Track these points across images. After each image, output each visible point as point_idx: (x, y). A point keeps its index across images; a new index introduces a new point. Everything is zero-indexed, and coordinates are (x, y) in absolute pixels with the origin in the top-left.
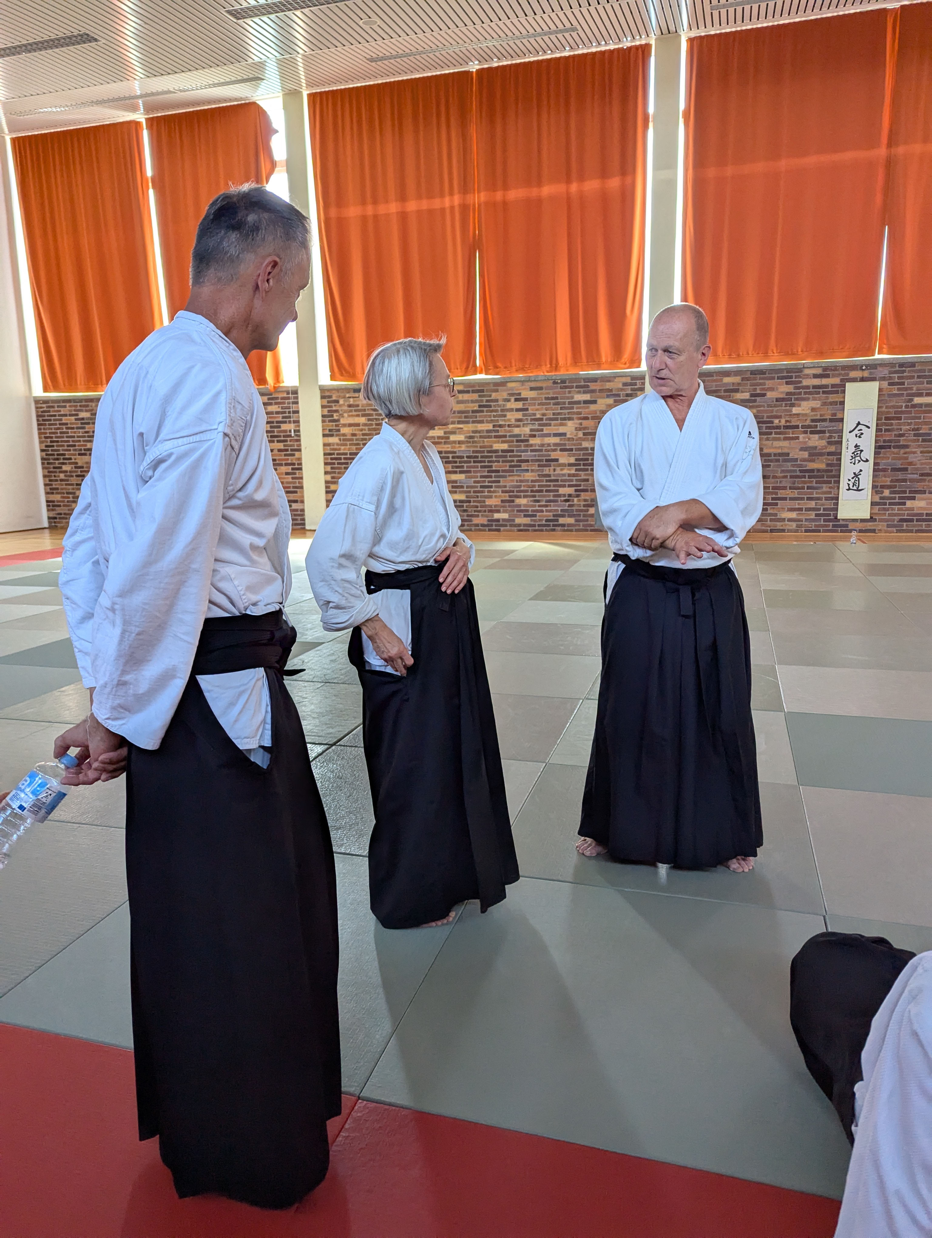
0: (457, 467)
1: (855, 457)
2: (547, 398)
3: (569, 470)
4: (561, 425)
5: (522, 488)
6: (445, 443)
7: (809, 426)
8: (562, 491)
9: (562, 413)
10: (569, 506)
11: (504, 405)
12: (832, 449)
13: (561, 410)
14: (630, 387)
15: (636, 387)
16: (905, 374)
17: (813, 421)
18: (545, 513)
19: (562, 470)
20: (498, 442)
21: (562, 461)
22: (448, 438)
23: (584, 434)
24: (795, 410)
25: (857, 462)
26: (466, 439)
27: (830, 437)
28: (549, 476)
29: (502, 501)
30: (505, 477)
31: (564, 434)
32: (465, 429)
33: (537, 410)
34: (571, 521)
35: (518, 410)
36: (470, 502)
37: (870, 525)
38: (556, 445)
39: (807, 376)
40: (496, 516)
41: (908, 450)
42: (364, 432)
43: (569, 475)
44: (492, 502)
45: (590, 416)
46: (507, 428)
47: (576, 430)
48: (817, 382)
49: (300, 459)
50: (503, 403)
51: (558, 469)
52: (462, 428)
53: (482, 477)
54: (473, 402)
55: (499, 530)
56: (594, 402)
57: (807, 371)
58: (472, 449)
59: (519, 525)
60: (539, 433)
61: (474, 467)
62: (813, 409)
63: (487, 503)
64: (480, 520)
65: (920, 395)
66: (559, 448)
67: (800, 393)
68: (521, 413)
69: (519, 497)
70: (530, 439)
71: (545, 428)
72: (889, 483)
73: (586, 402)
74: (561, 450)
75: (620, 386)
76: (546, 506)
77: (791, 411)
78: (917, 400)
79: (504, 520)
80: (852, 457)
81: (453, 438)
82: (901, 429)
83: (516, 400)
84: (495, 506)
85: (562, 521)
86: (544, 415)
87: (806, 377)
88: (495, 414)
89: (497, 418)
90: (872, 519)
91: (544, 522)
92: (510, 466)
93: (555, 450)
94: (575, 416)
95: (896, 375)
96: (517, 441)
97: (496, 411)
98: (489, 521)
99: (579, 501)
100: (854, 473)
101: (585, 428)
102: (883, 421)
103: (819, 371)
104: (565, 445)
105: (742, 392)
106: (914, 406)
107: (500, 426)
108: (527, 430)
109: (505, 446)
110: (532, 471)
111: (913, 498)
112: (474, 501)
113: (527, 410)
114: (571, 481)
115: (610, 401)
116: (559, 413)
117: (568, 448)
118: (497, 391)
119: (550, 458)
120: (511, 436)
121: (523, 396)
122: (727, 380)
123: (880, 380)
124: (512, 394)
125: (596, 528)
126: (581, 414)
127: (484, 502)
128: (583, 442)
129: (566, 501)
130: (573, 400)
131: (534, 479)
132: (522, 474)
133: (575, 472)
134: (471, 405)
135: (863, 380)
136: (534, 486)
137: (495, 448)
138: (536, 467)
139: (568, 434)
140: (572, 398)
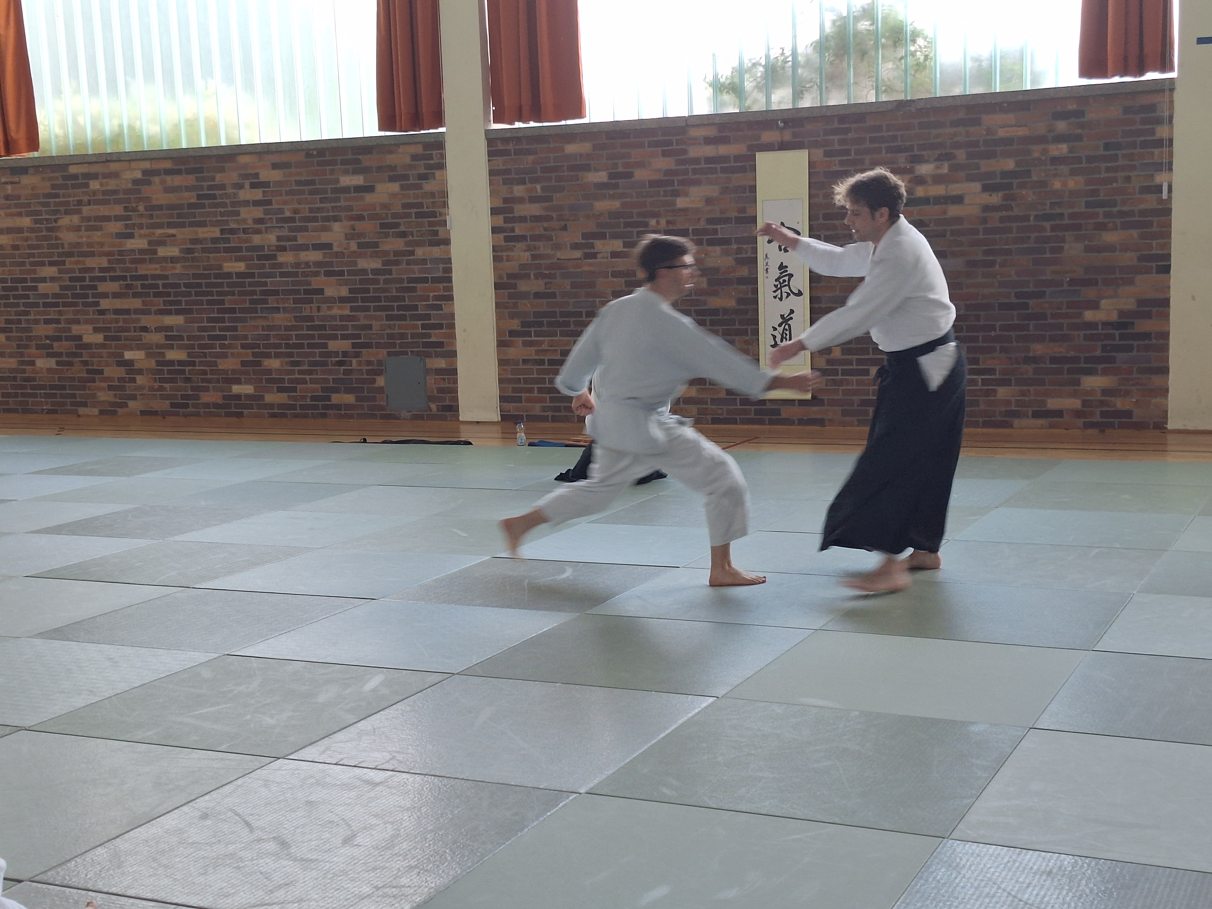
0: (172, 303)
1: (781, 287)
2: (299, 183)
3: (340, 308)
4: (325, 229)
5: (272, 341)
6: (151, 261)
7: (704, 232)
8: (334, 345)
9: (323, 208)
10: (346, 372)
11: (235, 194)
12: (744, 272)
13: (321, 202)
14: (422, 162)
15: (431, 162)
16: (850, 136)
17: (710, 221)
18: (309, 385)
19: (330, 308)
20: (230, 260)
21: (329, 292)
22: (155, 252)
23: (360, 245)
24: (681, 202)
25: (785, 295)
26: (182, 255)
27: (739, 251)
28: (310, 319)
29: (244, 363)
30: (244, 320)
31: (329, 246)
32: (180, 237)
33: (285, 203)
34: (349, 398)
35: (257, 203)
36: (193, 364)
37: (814, 411)
38: (318, 264)
39: (695, 141)
40: (236, 389)
42: (29, 242)
43: (342, 318)
44: (228, 364)
45: (365, 213)
46: (242, 235)
47: (347, 239)
48: (709, 151)
50: (234, 191)
51: (324, 306)
52: (174, 236)
53: (210, 320)
54: (188, 189)
55: (239, 415)
56: (370, 189)
57: (694, 133)
58: (191, 272)
59: (271, 406)
60: (291, 243)
61: (197, 303)
62: (709, 201)
63: (220, 367)
64: (209, 397)
66: (322, 270)
67: (686, 172)
68: (261, 208)
69: (268, 356)
70: (279, 254)
71: (299, 235)
73: (358, 189)
74: (328, 274)
75: (408, 160)
76: (310, 372)
77: (674, 204)
79: (248, 396)
80: (776, 286)
81: (162, 252)
83: (253, 186)
84: (234, 371)
85: (336, 398)
86: (296, 211)
87: (692, 142)
88: (222, 210)
89: (226, 218)
90: (815, 400)
91: (308, 402)
92: (252, 302)
93: (316, 274)
94: (343, 214)
95: (836, 138)
96: (259, 258)
97: (224, 205)
98: (224, 397)
99: (359, 363)
100: (782, 316)
101: (360, 235)
102: (821, 221)
103: (712, 132)
104: (330, 264)
105: (596, 170)
107: (232, 231)
108: (271, 238)
109: (241, 267)
110: (285, 310)
112: (201, 363)
113: (269, 202)
114: (345, 328)
115: (395, 187)
116: (318, 208)
117: (336, 269)
118: (222, 170)
119: (310, 288)
120: (249, 249)
121: (263, 178)
122: (571, 149)
123: (810, 146)
124: (245, 176)
125: (389, 412)
126: (352, 211)
127: (215, 364)
128: (359, 260)
129: (340, 363)
130: (338, 186)
131: (289, 324)
132: (270, 315)
133: (351, 312)
134: (186, 194)
135: (783, 146)
136: (289, 337)
137: (226, 270)
138: (290, 303)
139: (335, 245)
140: (337, 181)
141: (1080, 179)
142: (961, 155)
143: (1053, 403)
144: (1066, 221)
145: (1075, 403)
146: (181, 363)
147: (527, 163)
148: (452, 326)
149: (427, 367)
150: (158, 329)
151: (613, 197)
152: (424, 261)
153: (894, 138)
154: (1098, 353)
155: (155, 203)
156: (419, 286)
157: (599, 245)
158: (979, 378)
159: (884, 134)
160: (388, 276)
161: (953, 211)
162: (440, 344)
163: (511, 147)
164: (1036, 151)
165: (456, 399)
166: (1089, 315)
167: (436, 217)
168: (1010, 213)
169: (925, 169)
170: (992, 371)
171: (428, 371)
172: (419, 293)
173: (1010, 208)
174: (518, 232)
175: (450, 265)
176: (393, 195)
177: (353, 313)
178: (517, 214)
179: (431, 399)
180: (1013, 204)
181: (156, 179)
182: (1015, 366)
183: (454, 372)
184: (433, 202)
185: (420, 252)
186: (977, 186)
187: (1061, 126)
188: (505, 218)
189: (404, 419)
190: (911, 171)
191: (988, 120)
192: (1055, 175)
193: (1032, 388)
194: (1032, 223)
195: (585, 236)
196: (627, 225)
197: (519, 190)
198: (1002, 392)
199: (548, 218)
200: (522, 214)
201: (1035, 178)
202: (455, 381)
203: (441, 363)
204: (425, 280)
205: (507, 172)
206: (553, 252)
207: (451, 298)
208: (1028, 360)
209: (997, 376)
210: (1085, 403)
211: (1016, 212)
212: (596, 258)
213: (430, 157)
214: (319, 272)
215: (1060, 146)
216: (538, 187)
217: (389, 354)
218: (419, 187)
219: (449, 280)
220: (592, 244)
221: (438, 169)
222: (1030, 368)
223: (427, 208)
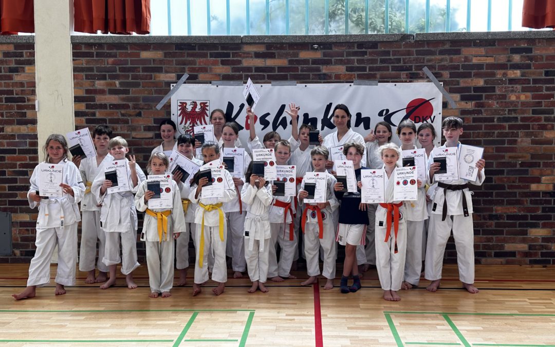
14: (13, 59)
15: (22, 59)
16: (366, 57)
39: (248, 55)
48: (259, 62)
57: (247, 49)
87: (245, 55)
95: (355, 58)
103: (262, 49)
105: (167, 72)
122: (145, 55)
135: (316, 62)
141: (529, 94)
143: (508, 247)
144: (519, 123)
145: (524, 247)
147: (108, 64)
149: (13, 221)
152: (13, 137)
153: (399, 61)
154: (540, 213)
156: (7, 156)
159: (391, 57)
162: (24, 203)
163: (93, 50)
164: (499, 74)
166: (534, 187)
167: (25, 102)
168: (480, 116)
171: (13, 224)
172: (6, 162)
173: (480, 112)
174: (98, 116)
175: (36, 140)
178: (98, 102)
179: (16, 246)
180: (483, 110)
182: (483, 221)
184: (22, 90)
185: (9, 129)
186: (457, 97)
187: (517, 58)
188: (86, 104)
191: (466, 51)
192: (512, 91)
193: (494, 237)
194: (496, 123)
195: (156, 121)
197: (99, 84)
199: (126, 107)
200: (103, 102)
201: (498, 92)
203: (26, 218)
204: (14, 151)
205: (91, 69)
206: (129, 132)
208: (491, 217)
210: (530, 247)
211: (484, 115)
213: (21, 55)
215: (515, 71)
216: (117, 82)
218: (10, 78)
221: (27, 64)
222: (493, 222)
223: (17, 94)
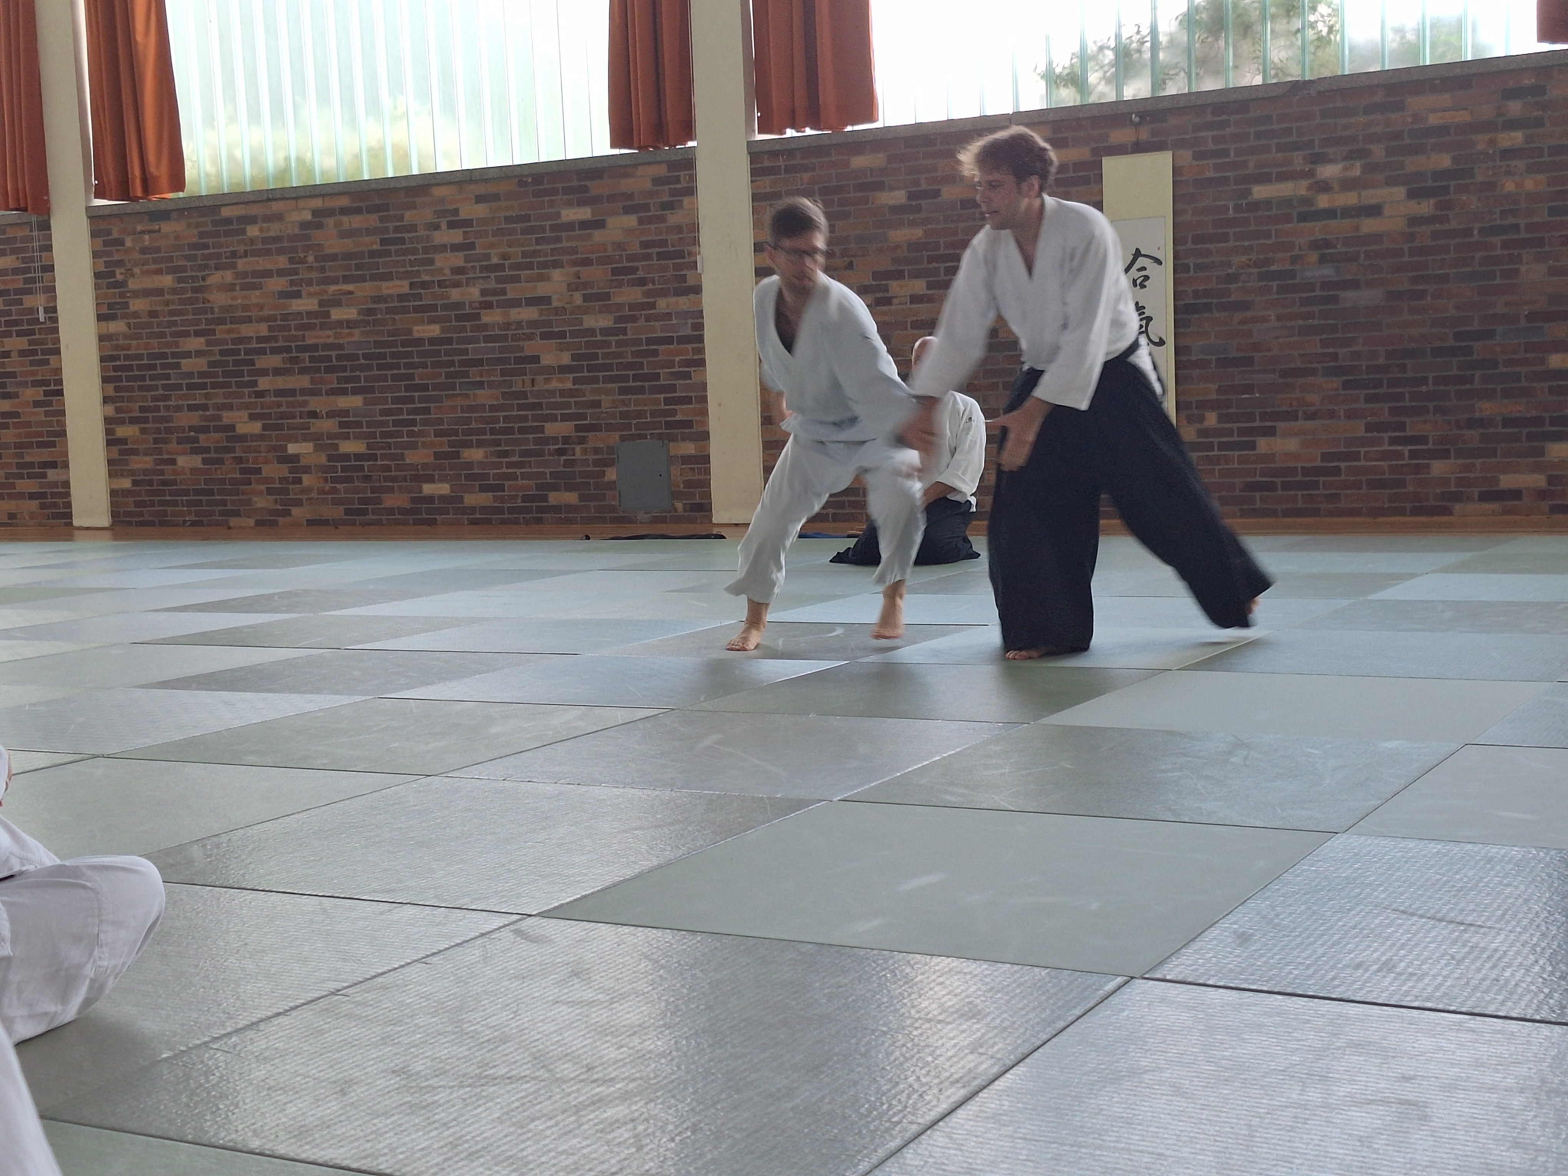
0: (347, 380)
2: (508, 219)
3: (561, 380)
4: (541, 278)
5: (473, 425)
6: (323, 326)
8: (552, 429)
9: (539, 251)
10: (567, 464)
11: (428, 237)
13: (537, 244)
14: (666, 187)
15: (678, 186)
16: (1228, 130)
18: (520, 482)
19: (547, 381)
20: (422, 322)
22: (327, 315)
23: (586, 298)
26: (362, 317)
28: (523, 395)
29: (438, 456)
30: (438, 399)
31: (545, 300)
32: (359, 294)
33: (492, 246)
34: (571, 498)
35: (456, 248)
36: (374, 458)
38: (532, 324)
40: (428, 489)
41: (1249, 314)
42: (172, 307)
43: (563, 393)
44: (417, 457)
45: (593, 256)
46: (436, 289)
47: (569, 290)
49: (58, 371)
50: (427, 232)
51: (540, 378)
52: (351, 293)
53: (396, 400)
54: (369, 232)
55: (432, 523)
56: (599, 224)
58: (372, 339)
59: (472, 509)
60: (498, 298)
61: (379, 378)
63: (408, 461)
64: (394, 500)
65: (1265, 179)
68: (461, 254)
69: (468, 445)
70: (483, 312)
71: (508, 286)
72: (1214, 397)
73: (585, 225)
74: (545, 336)
75: (648, 185)
76: (521, 465)
78: (1260, 192)
79: (442, 498)
81: (336, 314)
82: (1229, 264)
83: (451, 225)
84: (425, 466)
85: (554, 498)
86: (505, 256)
88: (412, 258)
89: (417, 268)
91: (519, 503)
92: (448, 375)
93: (530, 337)
94: (565, 258)
95: (1209, 134)
96: (458, 318)
97: (414, 251)
98: (414, 500)
99: (585, 451)
101: (586, 285)
102: (1190, 245)
104: (549, 323)
105: (892, 189)
106: (1255, 206)
107: (424, 285)
108: (474, 293)
109: (435, 330)
110: (491, 385)
111: (1270, 432)
112: (384, 457)
113: (472, 246)
114: (567, 405)
115: (631, 221)
116: (534, 251)
117: (556, 330)
118: (413, 206)
119: (522, 354)
120: (445, 307)
121: (463, 215)
122: (859, 162)
123: (1176, 146)
124: (442, 213)
125: (622, 514)
126: (577, 253)
127: (402, 457)
128: (585, 317)
129: (561, 452)
130: (559, 222)
131: (495, 403)
132: (471, 392)
133: (574, 385)
134: (368, 239)
135: (1139, 148)
136: (496, 420)
137: (416, 335)
138: (497, 376)
139: (554, 297)
140: (558, 215)
141: (1540, 177)
142: (1378, 151)
143: (1507, 481)
144: (1523, 235)
145: (1538, 480)
146: (359, 457)
148: (704, 399)
149: (671, 454)
150: (331, 414)
151: (913, 224)
152: (668, 316)
153: (1288, 131)
155: (328, 251)
156: (661, 348)
157: (894, 286)
158: (1406, 449)
159: (1275, 127)
160: (621, 337)
161: (1369, 225)
162: (688, 424)
163: (781, 163)
164: (1481, 141)
165: (708, 495)
166: (1555, 360)
167: (684, 257)
168: (1446, 227)
169: (1329, 171)
170: (1422, 440)
171: (672, 459)
172: (661, 357)
173: (1444, 219)
175: (701, 320)
176: (630, 231)
177: (577, 386)
179: (676, 495)
180: (1450, 214)
181: (330, 221)
182: (1455, 432)
183: (706, 459)
184: (680, 239)
185: (663, 304)
186: (1399, 192)
187: (1515, 108)
189: (641, 523)
190: (1311, 174)
191: (1415, 103)
192: (1508, 173)
193: (1478, 461)
194: (1476, 238)
195: (876, 275)
196: (931, 260)
198: (1438, 467)
201: (1479, 178)
202: (708, 472)
203: (689, 448)
204: (669, 341)
205: (776, 195)
207: (702, 363)
208: (1471, 424)
209: (1431, 446)
210: (1551, 480)
211: (1453, 225)
212: (891, 304)
213: (677, 180)
214: (533, 333)
215: (1513, 134)
217: (623, 439)
218: (662, 219)
219: (700, 339)
220: (886, 285)
221: (685, 195)
222: (1475, 433)
223: (673, 246)
